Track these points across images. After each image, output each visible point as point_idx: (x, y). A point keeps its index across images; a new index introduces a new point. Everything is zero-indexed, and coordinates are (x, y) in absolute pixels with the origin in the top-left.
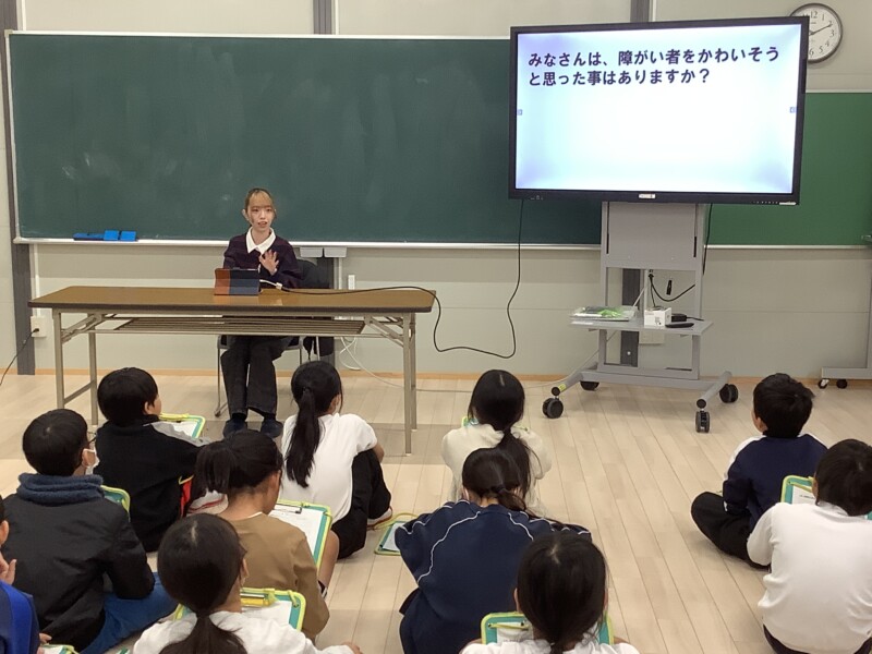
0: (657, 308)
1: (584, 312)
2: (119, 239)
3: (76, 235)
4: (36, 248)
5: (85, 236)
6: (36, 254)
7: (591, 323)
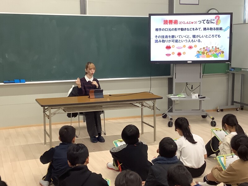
2: (20, 82)
5: (8, 82)
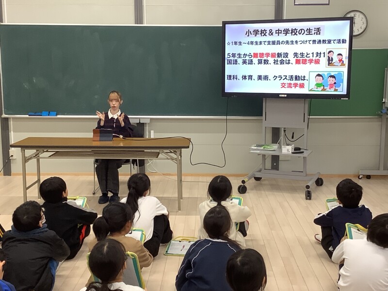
0: (288, 145)
1: (255, 146)
2: (49, 115)
3: (30, 114)
4: (11, 120)
5: (34, 114)
6: (11, 122)
7: (259, 152)
